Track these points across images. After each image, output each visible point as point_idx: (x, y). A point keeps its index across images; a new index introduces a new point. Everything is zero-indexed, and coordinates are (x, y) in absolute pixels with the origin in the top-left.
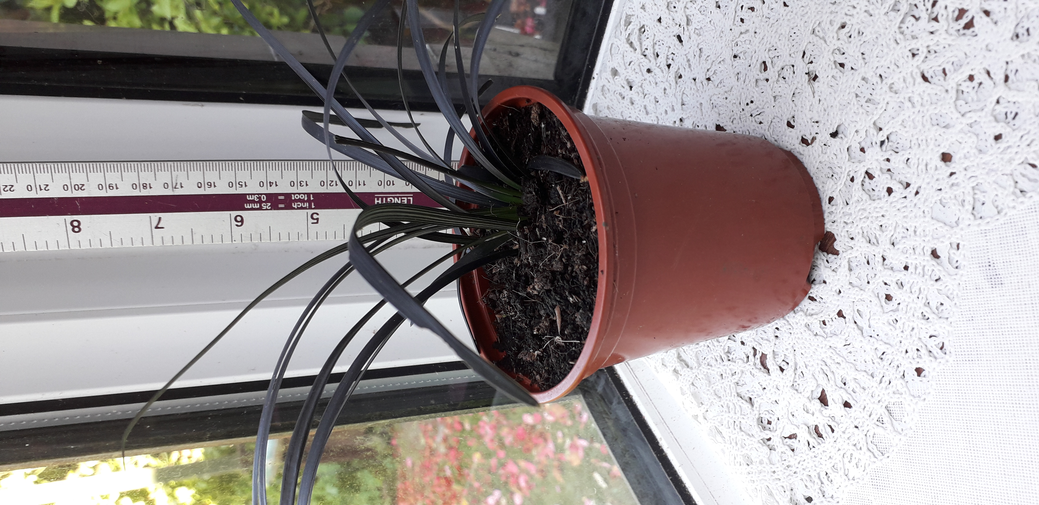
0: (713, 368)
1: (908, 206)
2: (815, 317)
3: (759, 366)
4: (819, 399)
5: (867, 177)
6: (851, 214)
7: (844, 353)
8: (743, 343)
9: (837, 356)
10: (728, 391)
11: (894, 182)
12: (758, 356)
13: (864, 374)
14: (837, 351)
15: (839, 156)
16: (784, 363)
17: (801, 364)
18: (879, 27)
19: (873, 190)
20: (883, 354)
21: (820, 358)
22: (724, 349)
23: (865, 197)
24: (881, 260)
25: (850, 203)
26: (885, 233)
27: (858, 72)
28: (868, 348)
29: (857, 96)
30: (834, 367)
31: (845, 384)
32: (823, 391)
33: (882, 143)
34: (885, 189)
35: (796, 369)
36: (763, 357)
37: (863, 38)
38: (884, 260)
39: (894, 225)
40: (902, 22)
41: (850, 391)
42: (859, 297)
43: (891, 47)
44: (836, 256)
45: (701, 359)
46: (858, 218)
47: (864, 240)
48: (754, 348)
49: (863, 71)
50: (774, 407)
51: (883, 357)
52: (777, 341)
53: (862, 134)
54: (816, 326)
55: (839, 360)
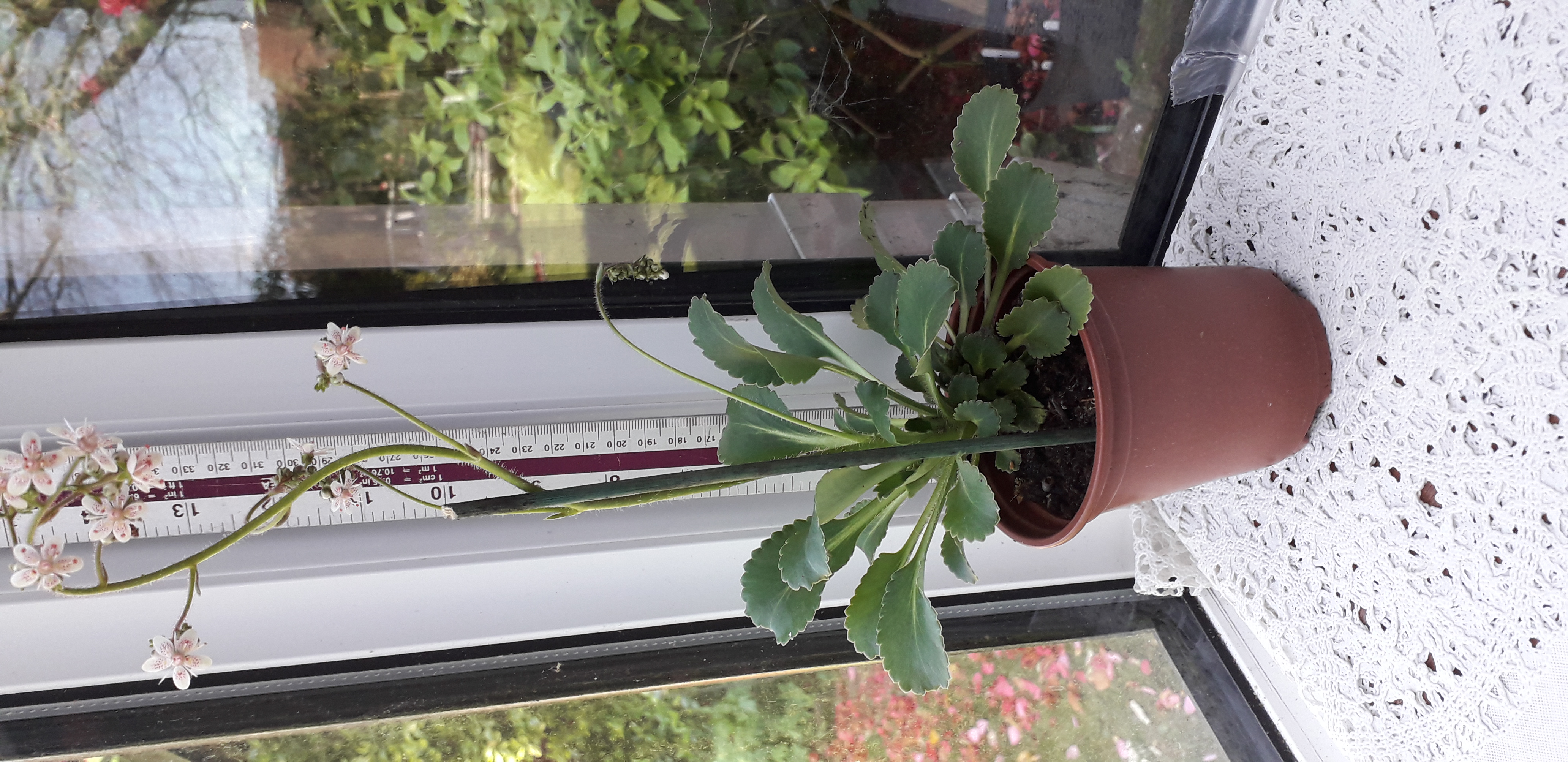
0: (1306, 620)
1: (1515, 465)
2: (1417, 573)
3: (1358, 621)
4: (1426, 663)
5: (1469, 428)
6: (1452, 467)
7: (1452, 615)
8: (1338, 594)
9: (1444, 618)
10: (1323, 647)
11: (1499, 438)
12: (1356, 610)
13: (1475, 640)
14: (1444, 612)
15: (1438, 403)
16: (1386, 620)
17: (1404, 623)
18: (1476, 272)
19: (1477, 444)
20: (1495, 620)
21: (1426, 619)
22: (1317, 600)
23: (1468, 450)
24: (1488, 519)
25: (1452, 455)
26: (1491, 492)
27: (1454, 316)
28: (1478, 612)
29: (1455, 342)
30: (1441, 630)
31: (1454, 649)
32: (1430, 655)
33: (1485, 395)
34: (1490, 445)
35: (1399, 628)
36: (1362, 614)
37: (1459, 282)
38: (1492, 519)
39: (1501, 484)
40: (1501, 270)
41: (1460, 656)
42: (1466, 557)
43: (1490, 295)
44: (1438, 509)
45: (1291, 609)
46: (1460, 472)
47: (1468, 496)
48: (1351, 601)
49: (1460, 316)
50: (1376, 669)
51: (1495, 623)
52: (1377, 596)
53: (1462, 382)
54: (1420, 585)
55: (1447, 623)
